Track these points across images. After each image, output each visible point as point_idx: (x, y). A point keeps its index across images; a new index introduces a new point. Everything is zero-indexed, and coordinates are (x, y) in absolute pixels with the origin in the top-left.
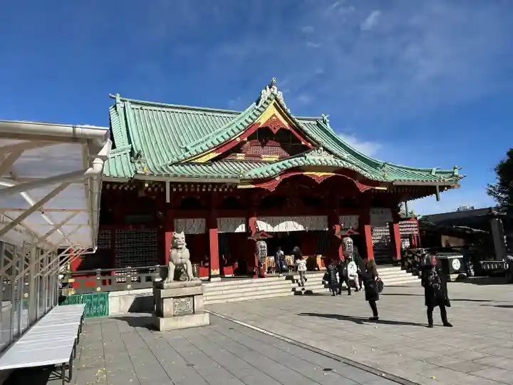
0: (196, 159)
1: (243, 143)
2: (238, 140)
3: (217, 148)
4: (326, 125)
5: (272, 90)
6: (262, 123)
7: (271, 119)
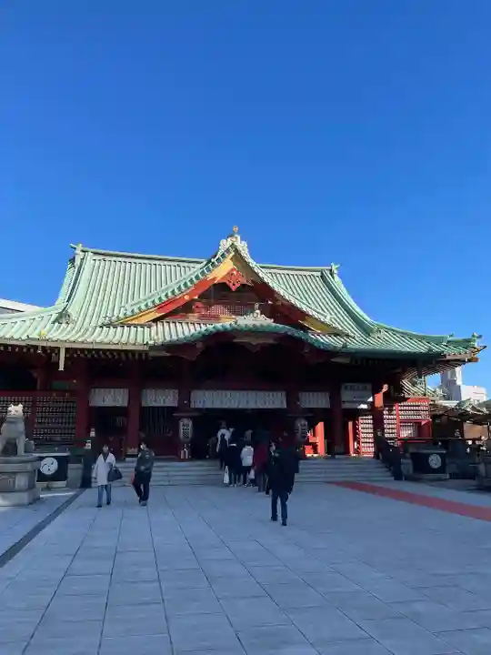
0: (134, 319)
1: (192, 301)
2: (187, 298)
3: (160, 307)
4: (333, 277)
5: (234, 240)
6: (219, 279)
7: (230, 274)
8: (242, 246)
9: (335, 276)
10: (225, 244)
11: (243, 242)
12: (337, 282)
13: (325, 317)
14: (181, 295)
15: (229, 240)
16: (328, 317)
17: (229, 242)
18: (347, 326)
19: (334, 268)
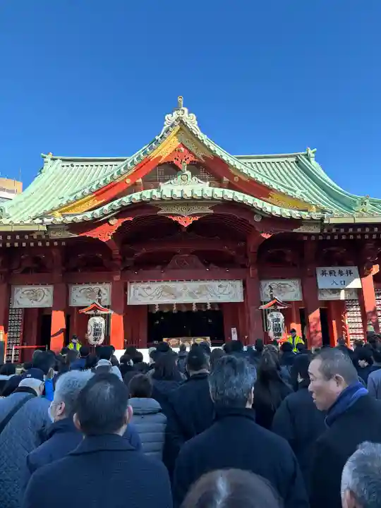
1: (136, 185)
2: (128, 181)
3: (98, 194)
4: (309, 161)
5: (180, 112)
6: (164, 157)
7: (177, 151)
8: (191, 120)
9: (312, 160)
10: (170, 118)
11: (191, 114)
12: (314, 165)
13: (295, 192)
14: (122, 178)
15: (175, 113)
16: (299, 192)
17: (175, 115)
18: (323, 201)
19: (310, 152)
